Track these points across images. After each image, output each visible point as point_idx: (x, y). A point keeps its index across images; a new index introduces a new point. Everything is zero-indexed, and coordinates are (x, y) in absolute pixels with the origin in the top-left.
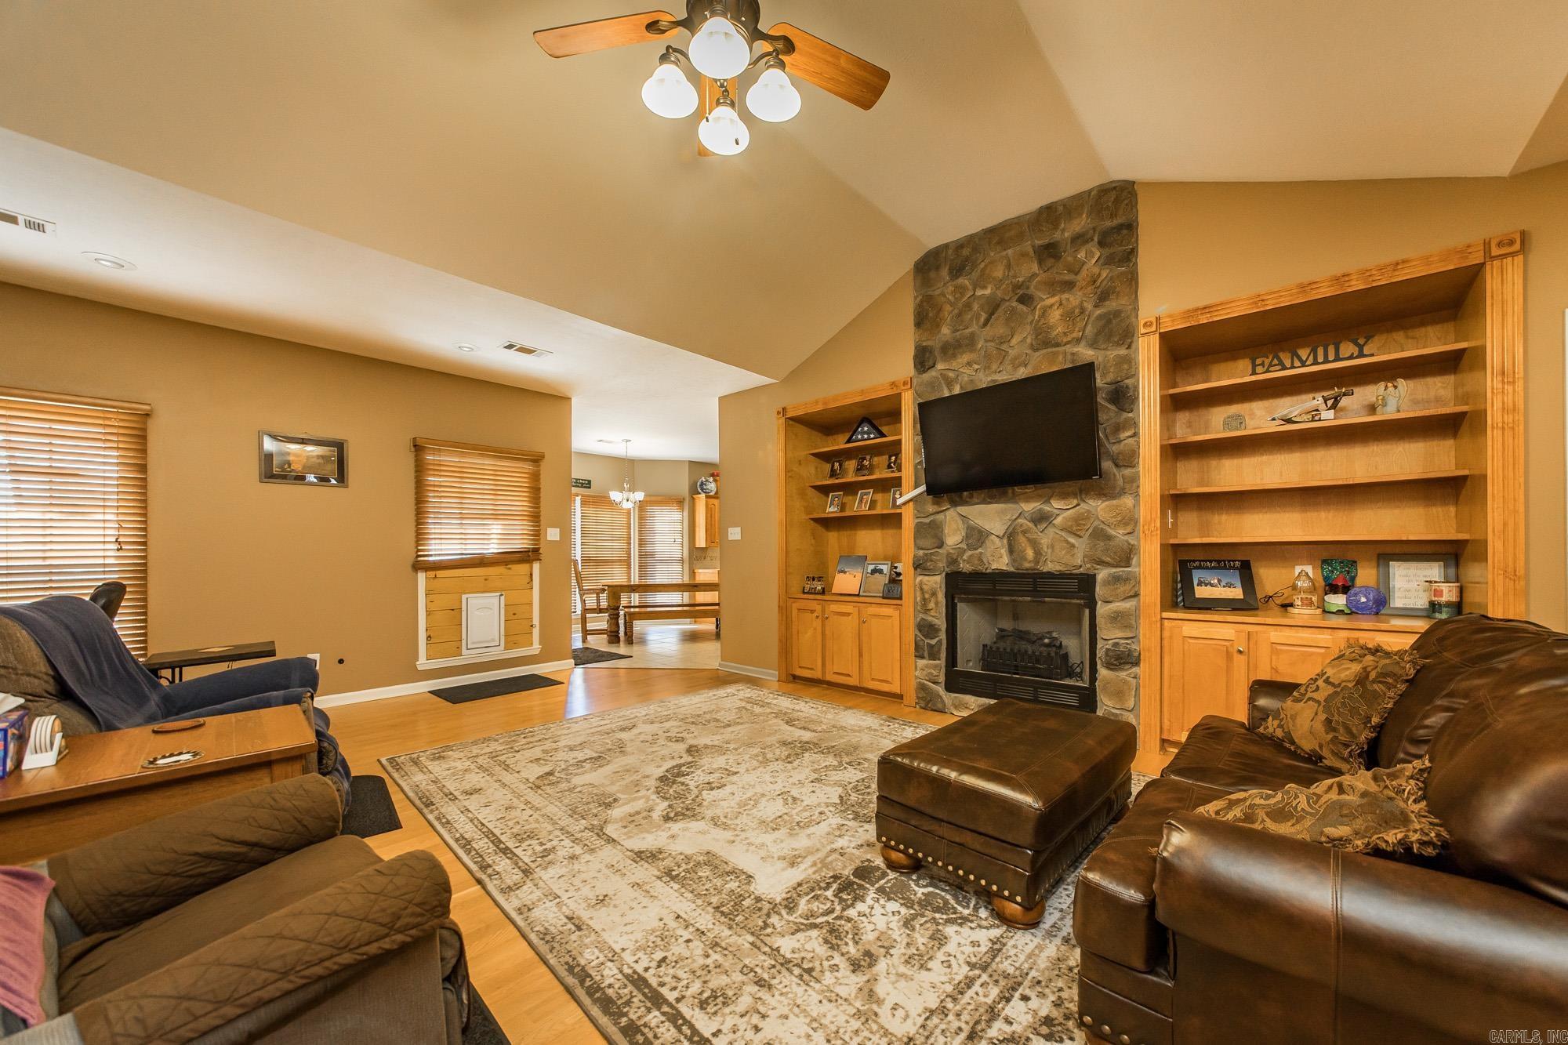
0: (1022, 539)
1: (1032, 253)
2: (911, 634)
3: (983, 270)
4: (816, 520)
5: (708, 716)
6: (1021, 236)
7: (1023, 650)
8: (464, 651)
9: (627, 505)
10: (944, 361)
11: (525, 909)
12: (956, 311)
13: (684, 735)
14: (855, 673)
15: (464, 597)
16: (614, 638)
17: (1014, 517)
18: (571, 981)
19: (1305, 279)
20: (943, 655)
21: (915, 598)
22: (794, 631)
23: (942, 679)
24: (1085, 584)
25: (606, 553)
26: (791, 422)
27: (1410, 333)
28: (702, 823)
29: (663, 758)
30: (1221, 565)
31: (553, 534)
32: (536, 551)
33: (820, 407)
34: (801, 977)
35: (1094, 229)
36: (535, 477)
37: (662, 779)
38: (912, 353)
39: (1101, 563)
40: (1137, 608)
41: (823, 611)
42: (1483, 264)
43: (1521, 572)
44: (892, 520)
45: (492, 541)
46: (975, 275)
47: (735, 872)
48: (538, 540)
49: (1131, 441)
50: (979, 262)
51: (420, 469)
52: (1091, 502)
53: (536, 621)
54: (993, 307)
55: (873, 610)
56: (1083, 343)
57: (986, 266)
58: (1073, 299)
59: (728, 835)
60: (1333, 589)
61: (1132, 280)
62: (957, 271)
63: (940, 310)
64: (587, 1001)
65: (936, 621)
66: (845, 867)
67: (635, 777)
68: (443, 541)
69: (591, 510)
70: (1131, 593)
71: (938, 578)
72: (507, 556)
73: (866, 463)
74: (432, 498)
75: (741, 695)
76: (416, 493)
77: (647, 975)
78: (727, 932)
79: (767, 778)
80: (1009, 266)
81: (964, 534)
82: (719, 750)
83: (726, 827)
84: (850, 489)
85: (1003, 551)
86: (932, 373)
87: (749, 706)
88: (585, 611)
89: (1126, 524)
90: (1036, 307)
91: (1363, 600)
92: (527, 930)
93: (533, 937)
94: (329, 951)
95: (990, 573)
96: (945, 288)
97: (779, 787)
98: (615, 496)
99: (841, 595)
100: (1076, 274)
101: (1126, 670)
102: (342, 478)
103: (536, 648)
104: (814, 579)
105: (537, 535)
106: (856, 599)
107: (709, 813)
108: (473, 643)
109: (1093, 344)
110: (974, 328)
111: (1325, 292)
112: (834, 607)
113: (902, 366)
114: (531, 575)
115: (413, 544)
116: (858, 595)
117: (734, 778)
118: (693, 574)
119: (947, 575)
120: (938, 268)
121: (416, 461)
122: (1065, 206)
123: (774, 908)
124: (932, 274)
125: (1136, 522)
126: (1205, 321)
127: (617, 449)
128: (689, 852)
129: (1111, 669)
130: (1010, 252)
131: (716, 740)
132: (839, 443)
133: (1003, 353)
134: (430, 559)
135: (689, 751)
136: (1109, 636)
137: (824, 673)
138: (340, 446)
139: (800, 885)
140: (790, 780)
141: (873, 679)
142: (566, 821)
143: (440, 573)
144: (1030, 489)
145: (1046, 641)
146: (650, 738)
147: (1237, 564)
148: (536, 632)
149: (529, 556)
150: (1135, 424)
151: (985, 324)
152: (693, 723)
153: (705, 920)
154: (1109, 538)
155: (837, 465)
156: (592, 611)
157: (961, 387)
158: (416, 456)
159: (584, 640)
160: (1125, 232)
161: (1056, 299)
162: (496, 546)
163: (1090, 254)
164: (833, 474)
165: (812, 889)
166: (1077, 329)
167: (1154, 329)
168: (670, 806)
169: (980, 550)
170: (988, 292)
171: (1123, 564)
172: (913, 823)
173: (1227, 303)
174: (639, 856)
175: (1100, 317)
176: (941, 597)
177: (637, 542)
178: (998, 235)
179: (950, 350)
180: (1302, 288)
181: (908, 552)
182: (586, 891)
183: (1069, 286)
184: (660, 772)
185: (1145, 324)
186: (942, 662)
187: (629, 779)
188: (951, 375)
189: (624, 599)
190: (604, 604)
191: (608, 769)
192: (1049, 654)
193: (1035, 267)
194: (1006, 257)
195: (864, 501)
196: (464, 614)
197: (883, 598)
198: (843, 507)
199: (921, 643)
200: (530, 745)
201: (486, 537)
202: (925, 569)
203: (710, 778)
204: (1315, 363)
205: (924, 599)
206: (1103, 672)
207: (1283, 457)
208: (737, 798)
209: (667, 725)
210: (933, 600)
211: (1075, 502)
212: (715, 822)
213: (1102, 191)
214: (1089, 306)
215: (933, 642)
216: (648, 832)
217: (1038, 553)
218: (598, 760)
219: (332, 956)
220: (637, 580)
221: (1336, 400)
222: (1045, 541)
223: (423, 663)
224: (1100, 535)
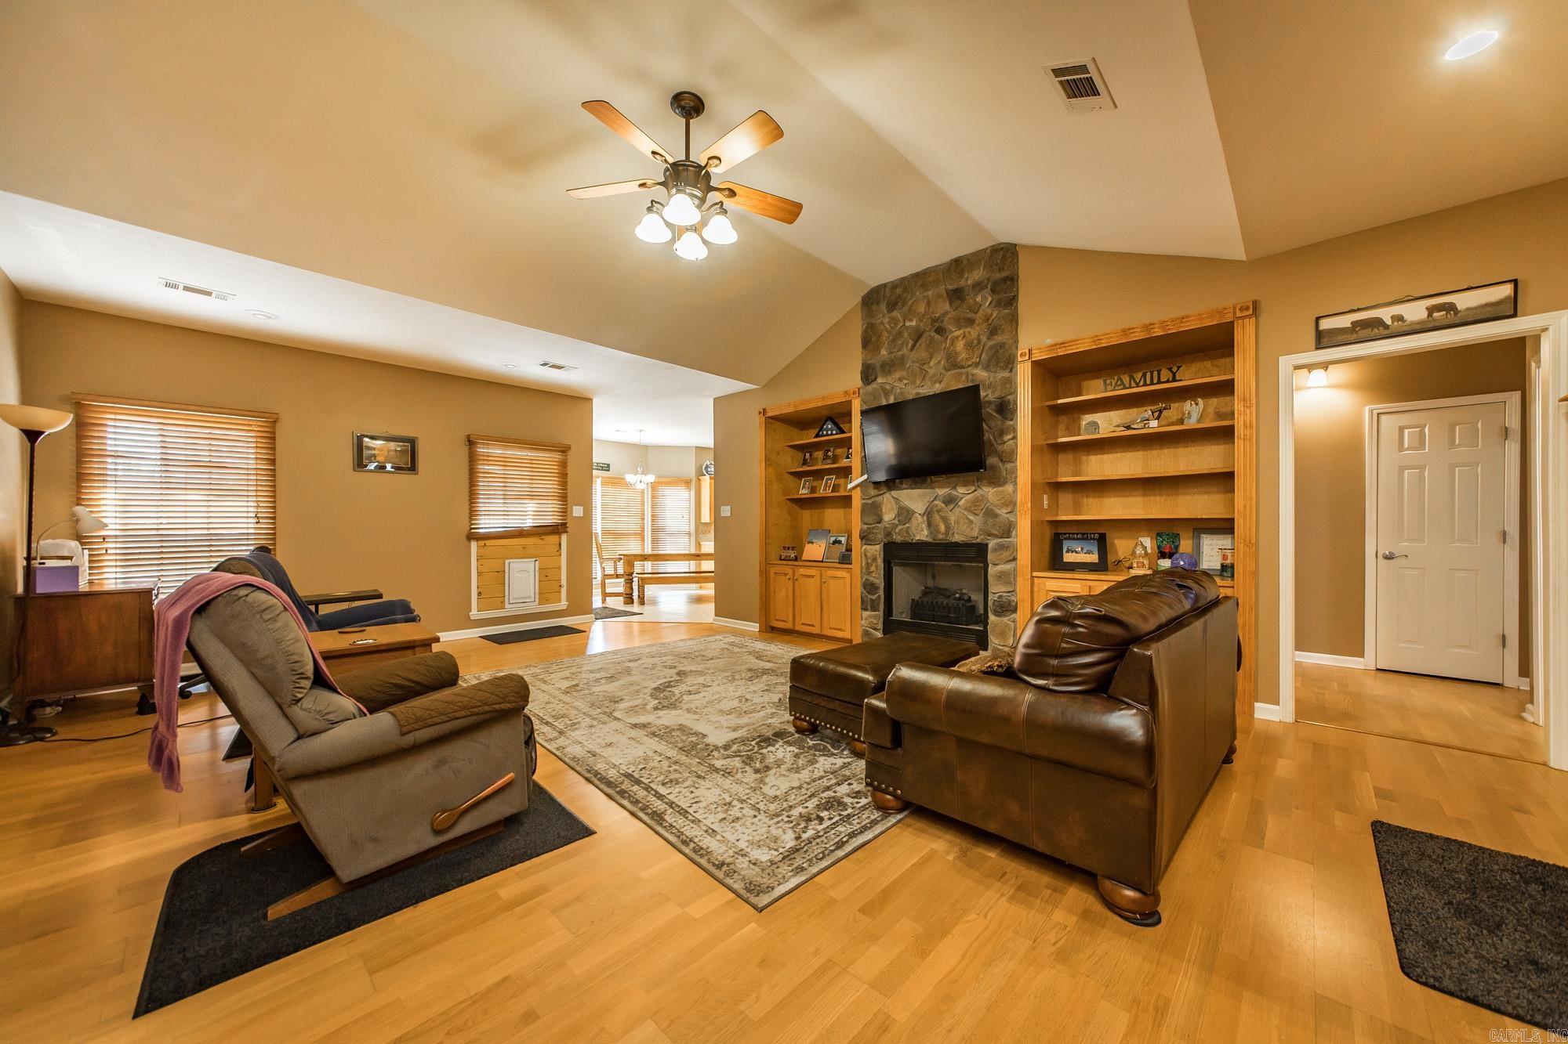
0: (936, 517)
1: (945, 295)
2: (858, 590)
3: (911, 306)
4: (792, 500)
5: (696, 654)
6: (937, 283)
7: (940, 603)
8: (507, 605)
9: (642, 486)
10: (882, 376)
11: (561, 748)
12: (891, 338)
13: (677, 664)
14: (817, 623)
15: (507, 562)
16: (629, 600)
17: (932, 499)
18: (588, 775)
19: (1127, 326)
20: (882, 607)
21: (862, 564)
22: (772, 591)
23: (880, 626)
24: (978, 552)
25: (622, 527)
26: (771, 420)
27: (1216, 362)
28: (680, 711)
29: (658, 678)
30: (1084, 537)
31: (577, 511)
32: (564, 525)
33: (791, 410)
34: (723, 775)
35: (988, 279)
36: (563, 465)
37: (655, 689)
38: (860, 368)
39: (990, 535)
40: (1015, 569)
41: (794, 575)
42: (1233, 322)
43: (1254, 541)
44: (847, 501)
45: (528, 517)
46: (906, 309)
47: (696, 734)
48: (565, 516)
49: (1011, 442)
50: (908, 299)
51: (473, 459)
52: (984, 488)
53: (564, 582)
54: (918, 335)
55: (831, 572)
56: (980, 367)
57: (913, 303)
58: (973, 332)
59: (696, 717)
60: (1163, 555)
61: (1014, 320)
62: (892, 307)
63: (880, 336)
64: (598, 783)
65: (877, 581)
66: (768, 732)
67: (637, 688)
68: (491, 517)
69: (610, 489)
70: (1011, 558)
71: (877, 547)
72: (539, 529)
73: (830, 454)
74: (482, 484)
75: (727, 640)
76: (470, 479)
77: (633, 774)
78: (684, 758)
79: (732, 689)
80: (928, 304)
81: (896, 512)
82: (701, 673)
83: (695, 713)
84: (818, 474)
85: (924, 526)
86: (874, 385)
87: (730, 648)
88: (605, 576)
89: (1007, 506)
90: (947, 337)
91: (1182, 563)
92: (563, 757)
93: (566, 760)
94: (479, 704)
95: (915, 543)
96: (883, 318)
97: (739, 693)
98: (630, 478)
99: (810, 561)
100: (976, 313)
101: (1008, 616)
102: (413, 468)
103: (563, 604)
104: (788, 549)
105: (565, 512)
106: (821, 564)
107: (686, 706)
108: (514, 599)
109: (986, 368)
110: (905, 351)
111: (1139, 336)
112: (802, 571)
113: (852, 379)
114: (560, 544)
115: (467, 519)
116: (822, 561)
117: (708, 689)
118: (698, 545)
119: (885, 544)
120: (878, 303)
121: (470, 453)
122: (968, 260)
123: (716, 748)
124: (874, 307)
125: (1015, 504)
126: (1062, 354)
127: (633, 437)
128: (668, 724)
129: (997, 616)
130: (930, 293)
131: (700, 668)
132: (809, 437)
133: (924, 372)
134: (480, 531)
135: (678, 674)
136: (996, 589)
137: (794, 625)
138: (412, 442)
139: (736, 739)
140: (748, 690)
141: (831, 628)
142: (586, 710)
143: (489, 542)
144: (942, 478)
145: (957, 595)
146: (650, 666)
147: (1097, 536)
148: (564, 591)
149: (558, 529)
150: (1015, 430)
151: (913, 346)
152: (684, 657)
153: (673, 753)
154: (996, 516)
155: (808, 455)
156: (610, 576)
157: (895, 398)
158: (469, 449)
159: (604, 601)
160: (1008, 283)
161: (961, 331)
162: (531, 521)
163: (984, 298)
164: (805, 462)
165: (743, 741)
166: (975, 356)
167: (1027, 358)
168: (659, 703)
169: (907, 525)
170: (914, 323)
171: (1005, 536)
172: (809, 700)
173: (1078, 340)
174: (635, 726)
175: (991, 347)
176: (880, 562)
177: (650, 518)
178: (921, 279)
179: (888, 367)
180: (1125, 332)
181: (857, 527)
182: (599, 741)
183: (971, 322)
184: (655, 685)
185: (1021, 354)
186: (881, 613)
187: (632, 688)
188: (888, 387)
189: (638, 567)
190: (620, 571)
191: (617, 684)
192: (958, 605)
193: (947, 306)
194: (927, 297)
195: (828, 485)
196: (507, 575)
197: (839, 563)
198: (813, 490)
199: (865, 599)
200: (561, 670)
201: (523, 514)
202: (868, 540)
203: (691, 688)
204: (1145, 385)
205: (867, 564)
206: (992, 618)
207: (1131, 454)
208: (707, 699)
209: (664, 659)
210: (874, 565)
211: (973, 488)
212: (688, 711)
213: (993, 250)
214: (984, 338)
215: (874, 597)
216: (643, 715)
217: (948, 527)
218: (611, 678)
219: (480, 706)
220: (650, 549)
221: (1161, 412)
222: (952, 518)
223: (475, 614)
224: (990, 514)
